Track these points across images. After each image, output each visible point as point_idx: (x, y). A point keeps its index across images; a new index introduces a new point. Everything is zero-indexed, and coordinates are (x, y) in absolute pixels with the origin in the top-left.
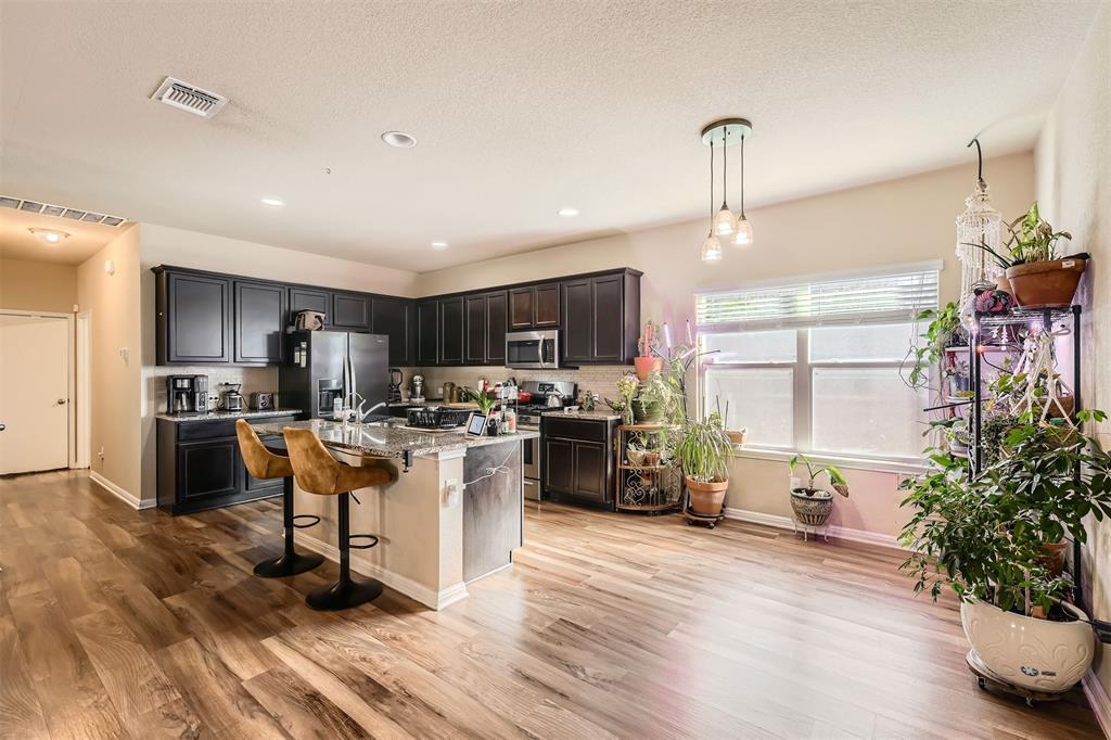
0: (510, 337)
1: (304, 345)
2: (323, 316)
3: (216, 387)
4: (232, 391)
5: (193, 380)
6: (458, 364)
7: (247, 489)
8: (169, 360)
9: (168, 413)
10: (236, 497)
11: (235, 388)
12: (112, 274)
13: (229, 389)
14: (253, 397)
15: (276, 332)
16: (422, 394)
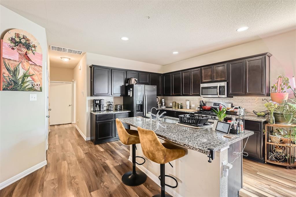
0: (202, 85)
1: (131, 89)
2: (137, 79)
3: (106, 103)
4: (111, 104)
5: (100, 101)
6: (180, 95)
7: (115, 137)
8: (94, 95)
9: (93, 111)
10: (112, 139)
11: (111, 103)
12: (80, 70)
13: (110, 103)
14: (116, 106)
15: (123, 86)
16: (165, 105)
